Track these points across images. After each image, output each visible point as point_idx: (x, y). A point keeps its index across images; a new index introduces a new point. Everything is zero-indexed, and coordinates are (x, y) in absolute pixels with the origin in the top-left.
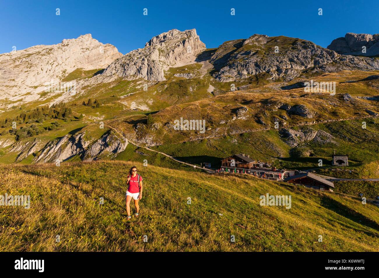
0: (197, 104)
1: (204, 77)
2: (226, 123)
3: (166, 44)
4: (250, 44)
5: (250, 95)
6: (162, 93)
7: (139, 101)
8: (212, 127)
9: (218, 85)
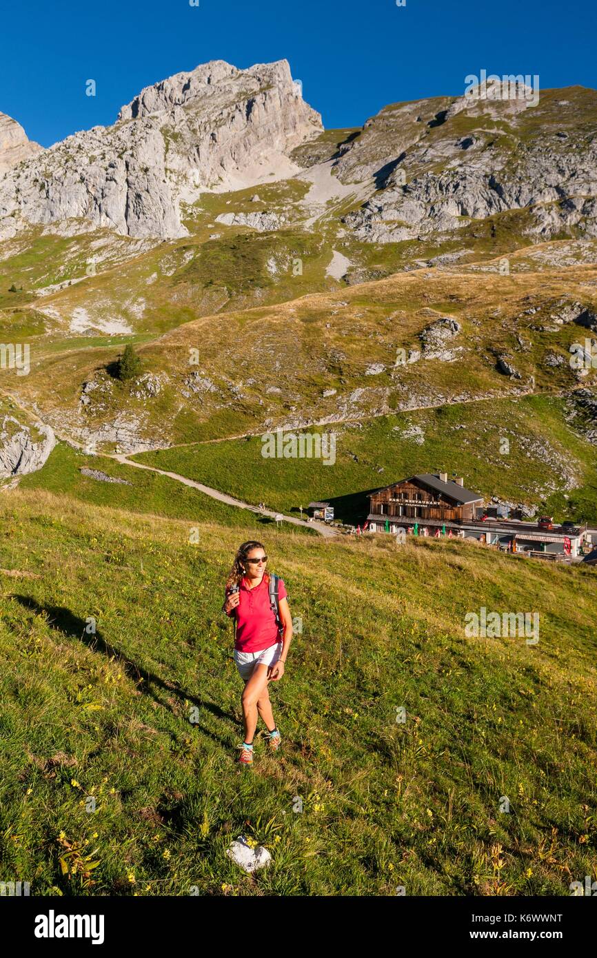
0: (292, 311)
1: (316, 224)
2: (388, 372)
3: (189, 112)
4: (469, 115)
5: (467, 280)
6: (176, 280)
7: (98, 304)
8: (338, 385)
9: (364, 253)
